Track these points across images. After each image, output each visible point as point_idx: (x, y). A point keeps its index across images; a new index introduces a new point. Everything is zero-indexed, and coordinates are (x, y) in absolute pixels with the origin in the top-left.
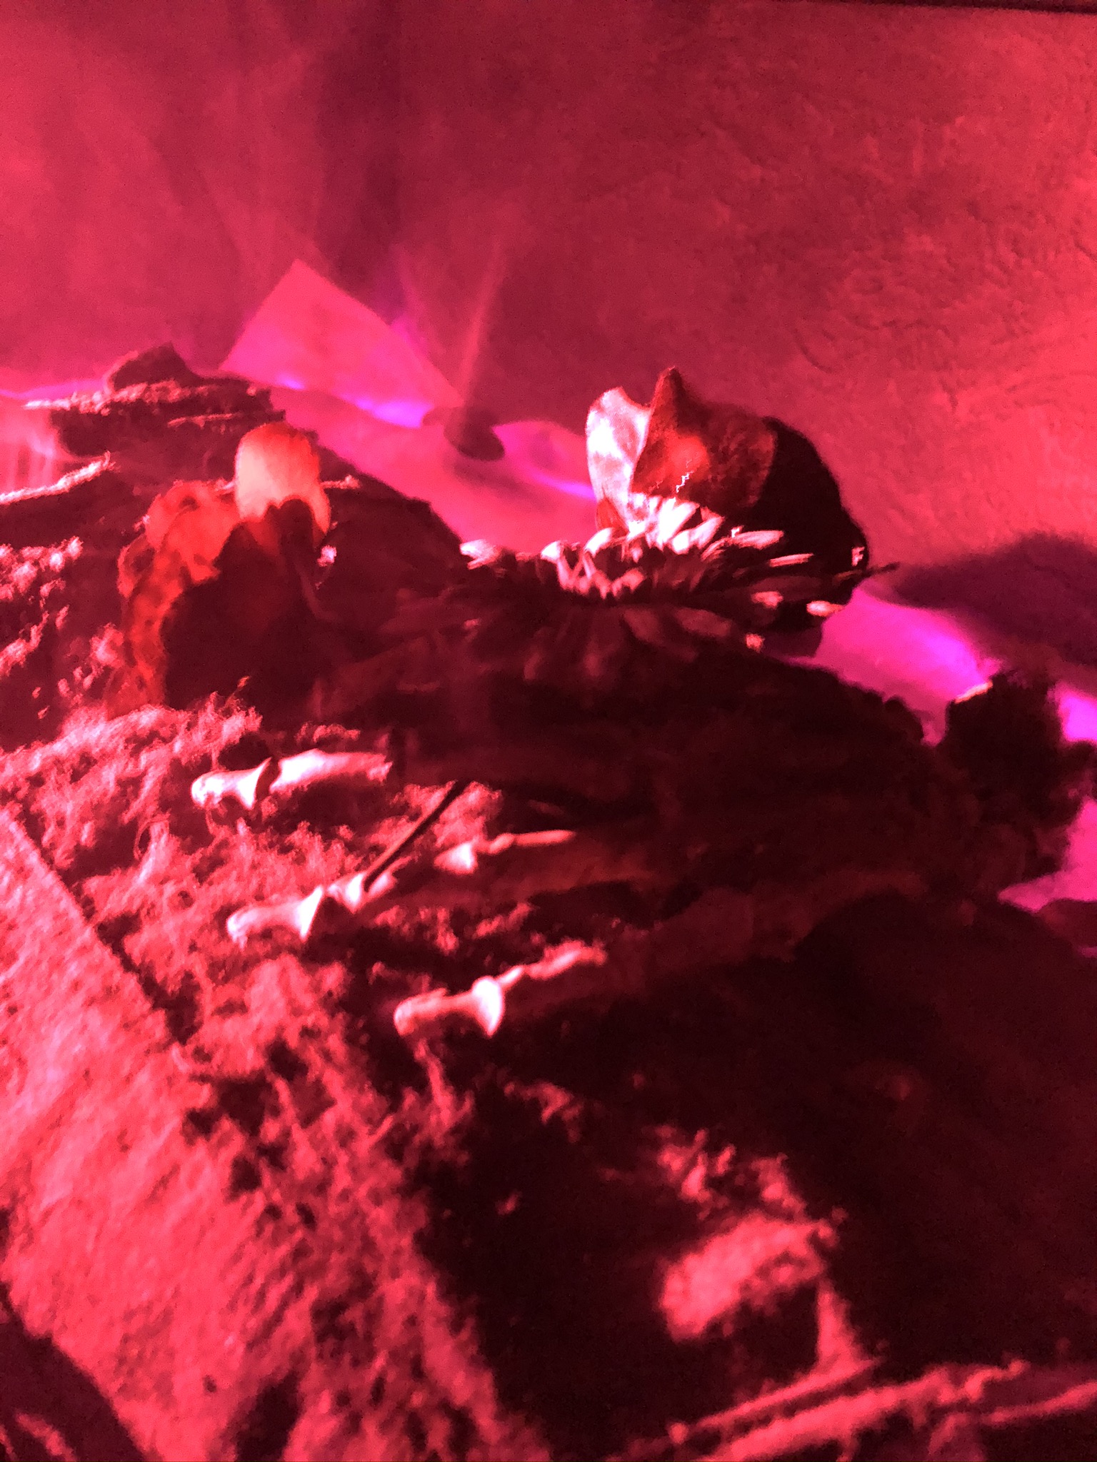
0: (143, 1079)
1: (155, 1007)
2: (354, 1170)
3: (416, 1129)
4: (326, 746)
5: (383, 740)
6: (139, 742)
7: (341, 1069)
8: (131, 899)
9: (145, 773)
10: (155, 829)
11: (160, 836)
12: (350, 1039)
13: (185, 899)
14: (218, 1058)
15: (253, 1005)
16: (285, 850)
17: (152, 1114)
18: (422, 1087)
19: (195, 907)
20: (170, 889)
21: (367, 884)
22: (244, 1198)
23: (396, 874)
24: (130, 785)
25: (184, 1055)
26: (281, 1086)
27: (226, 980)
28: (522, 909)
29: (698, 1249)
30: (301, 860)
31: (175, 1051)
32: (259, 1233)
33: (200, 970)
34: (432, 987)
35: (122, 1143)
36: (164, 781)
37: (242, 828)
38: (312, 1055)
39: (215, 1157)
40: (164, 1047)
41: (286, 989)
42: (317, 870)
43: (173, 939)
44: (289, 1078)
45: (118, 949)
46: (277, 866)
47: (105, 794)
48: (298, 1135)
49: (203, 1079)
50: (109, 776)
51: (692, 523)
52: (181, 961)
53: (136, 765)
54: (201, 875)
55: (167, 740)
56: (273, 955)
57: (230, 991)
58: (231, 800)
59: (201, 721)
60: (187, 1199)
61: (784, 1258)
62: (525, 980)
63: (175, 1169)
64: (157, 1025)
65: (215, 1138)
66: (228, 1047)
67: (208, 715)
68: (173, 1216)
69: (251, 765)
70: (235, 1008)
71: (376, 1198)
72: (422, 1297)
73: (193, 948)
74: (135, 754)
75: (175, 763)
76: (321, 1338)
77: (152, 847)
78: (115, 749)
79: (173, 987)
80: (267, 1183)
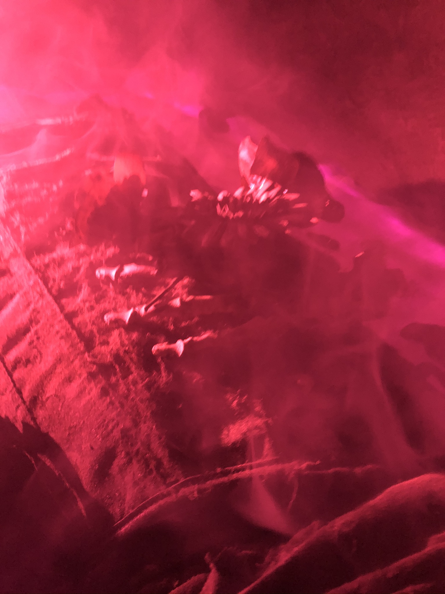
0: (77, 362)
2: (136, 393)
3: (155, 382)
4: (138, 262)
5: (157, 261)
7: (135, 363)
8: (76, 306)
9: (81, 266)
10: (83, 286)
11: (85, 288)
12: (138, 355)
13: (92, 308)
14: (99, 357)
15: (111, 342)
16: (124, 294)
17: (79, 372)
18: (159, 371)
19: (95, 310)
20: (87, 304)
21: (146, 309)
22: (104, 398)
23: (155, 306)
24: (76, 269)
25: (89, 356)
26: (117, 367)
27: (103, 334)
28: (196, 319)
29: (234, 423)
30: (129, 298)
31: (86, 355)
32: (108, 408)
33: (95, 331)
34: (164, 341)
35: (69, 380)
36: (87, 269)
37: (111, 286)
38: (127, 359)
39: (96, 387)
40: (83, 353)
41: (121, 338)
42: (133, 302)
43: (88, 320)
44: (120, 365)
45: (71, 322)
46: (121, 299)
47: (68, 272)
48: (121, 381)
49: (94, 363)
50: (70, 266)
51: (269, 190)
52: (89, 327)
53: (79, 263)
54: (98, 301)
55: (89, 255)
56: (118, 328)
57: (104, 337)
58: (108, 277)
59: (100, 248)
60: (88, 397)
61: (256, 427)
62: (191, 341)
63: (85, 388)
64: (81, 346)
65: (97, 381)
66: (103, 354)
67: (102, 247)
68: (83, 402)
69: (114, 266)
70: (106, 343)
71: (142, 401)
72: (152, 429)
73: (93, 323)
74: (78, 260)
75: (91, 263)
76: (123, 438)
77: (83, 291)
78: (72, 257)
79: (87, 335)
80: (111, 395)
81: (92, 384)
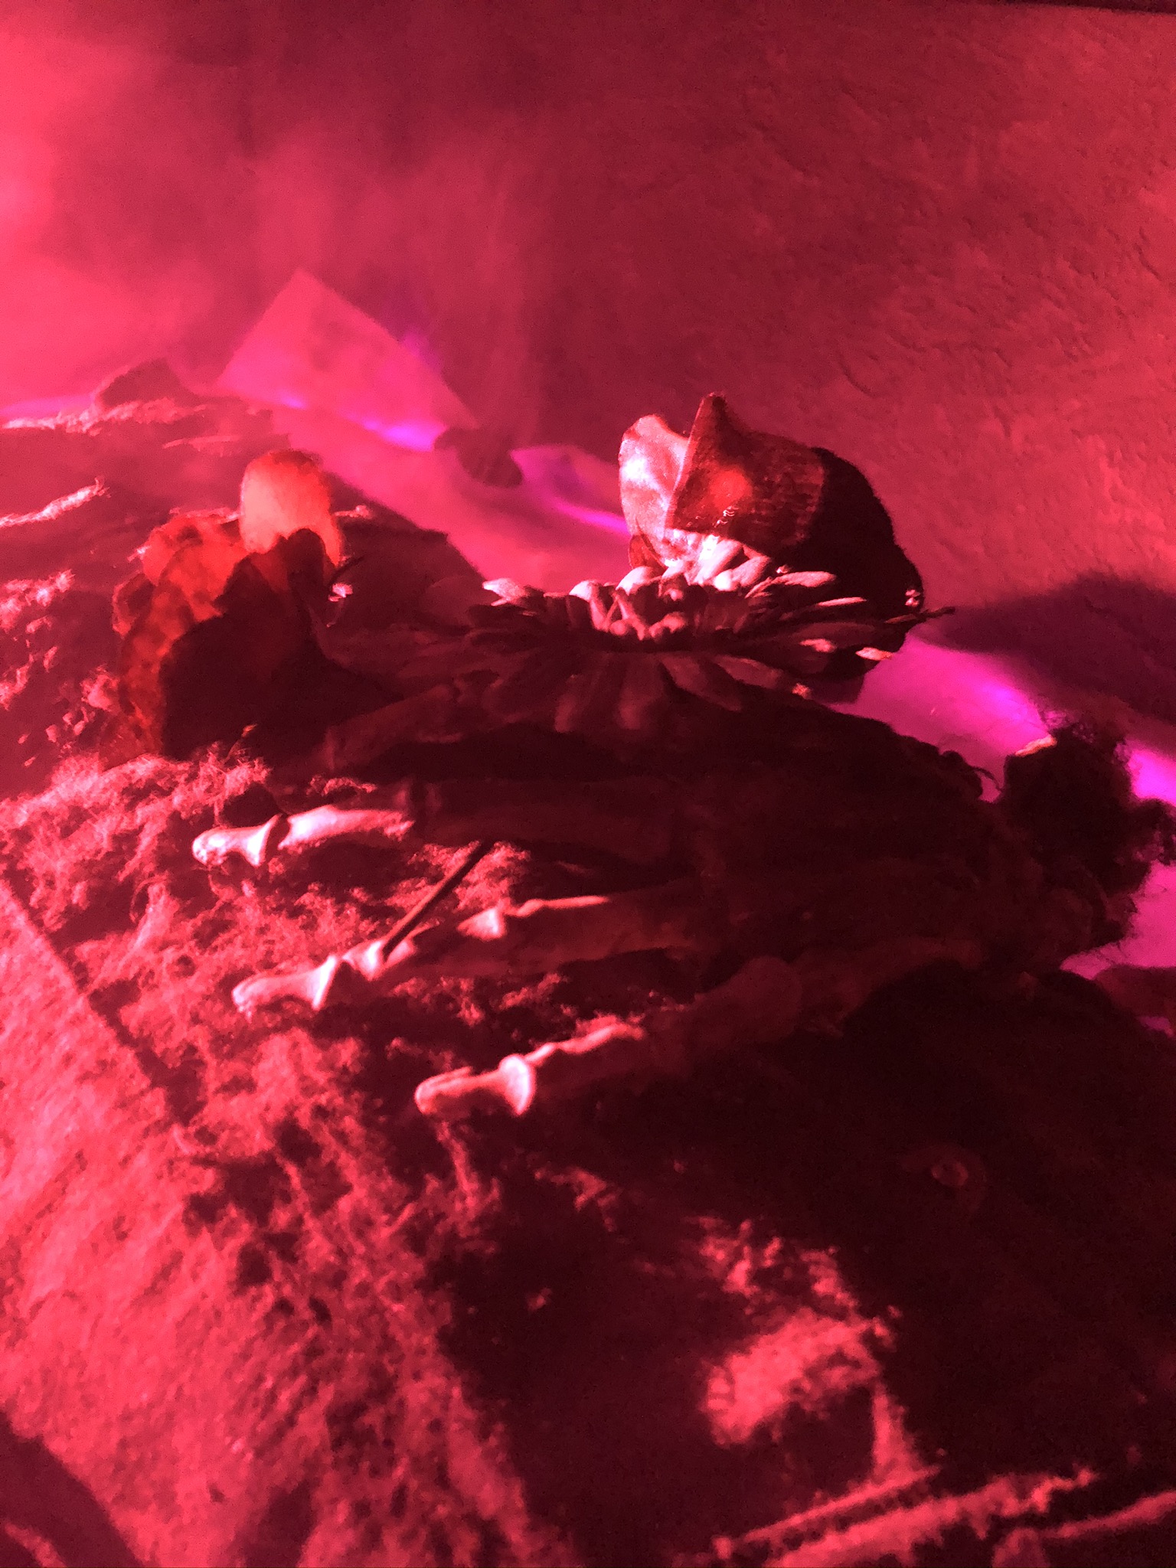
0: (142, 1160)
1: (154, 1085)
2: (372, 1263)
3: (440, 1216)
4: (339, 800)
5: (402, 796)
6: (136, 794)
7: (357, 1153)
8: (127, 967)
9: (141, 827)
10: (153, 890)
11: (159, 897)
12: (366, 1121)
13: (186, 966)
14: (224, 1136)
15: (261, 1084)
16: (295, 912)
17: (152, 1199)
18: (446, 1172)
19: (197, 974)
20: (170, 955)
21: (387, 951)
22: (253, 1291)
23: (417, 940)
24: (126, 841)
25: (186, 1136)
26: (292, 1170)
27: (231, 1055)
28: (553, 978)
29: (744, 1351)
30: (311, 926)
31: (177, 1132)
32: (270, 1328)
33: (202, 1044)
34: (456, 1066)
35: (119, 1231)
36: (162, 836)
37: (248, 889)
38: (325, 1136)
39: (220, 1247)
40: (163, 1127)
41: (297, 1066)
42: (330, 933)
43: (174, 1010)
44: (300, 1162)
45: (114, 1021)
46: (286, 930)
47: (98, 852)
48: (310, 1223)
49: (206, 1162)
50: (102, 831)
51: (734, 562)
52: (182, 1033)
53: (132, 820)
54: (205, 939)
55: (166, 793)
56: (283, 1028)
57: (236, 1066)
58: (236, 858)
59: (202, 773)
60: (191, 1292)
61: (839, 1358)
62: (557, 1057)
63: (177, 1258)
64: (156, 1104)
65: (220, 1226)
66: (235, 1128)
67: (210, 767)
68: (175, 1310)
69: (256, 822)
70: (242, 1085)
71: (397, 1291)
72: (448, 1398)
73: (196, 1020)
74: (131, 807)
75: (175, 816)
76: (337, 1444)
77: (150, 910)
78: (110, 800)
79: (174, 1062)
80: (277, 1276)
81: (205, 1240)
